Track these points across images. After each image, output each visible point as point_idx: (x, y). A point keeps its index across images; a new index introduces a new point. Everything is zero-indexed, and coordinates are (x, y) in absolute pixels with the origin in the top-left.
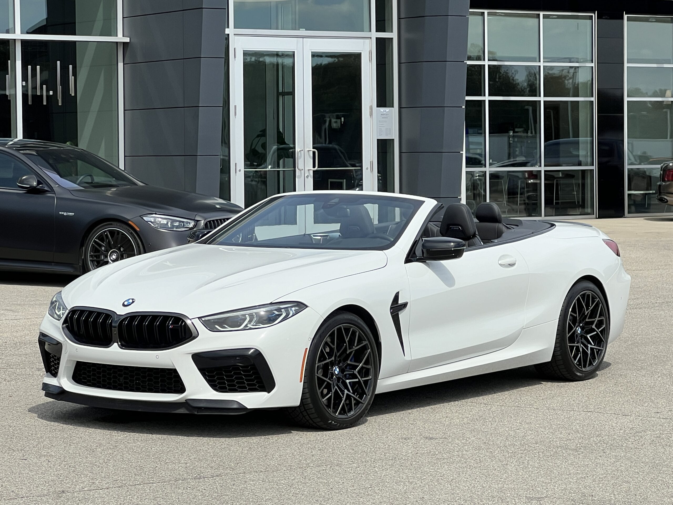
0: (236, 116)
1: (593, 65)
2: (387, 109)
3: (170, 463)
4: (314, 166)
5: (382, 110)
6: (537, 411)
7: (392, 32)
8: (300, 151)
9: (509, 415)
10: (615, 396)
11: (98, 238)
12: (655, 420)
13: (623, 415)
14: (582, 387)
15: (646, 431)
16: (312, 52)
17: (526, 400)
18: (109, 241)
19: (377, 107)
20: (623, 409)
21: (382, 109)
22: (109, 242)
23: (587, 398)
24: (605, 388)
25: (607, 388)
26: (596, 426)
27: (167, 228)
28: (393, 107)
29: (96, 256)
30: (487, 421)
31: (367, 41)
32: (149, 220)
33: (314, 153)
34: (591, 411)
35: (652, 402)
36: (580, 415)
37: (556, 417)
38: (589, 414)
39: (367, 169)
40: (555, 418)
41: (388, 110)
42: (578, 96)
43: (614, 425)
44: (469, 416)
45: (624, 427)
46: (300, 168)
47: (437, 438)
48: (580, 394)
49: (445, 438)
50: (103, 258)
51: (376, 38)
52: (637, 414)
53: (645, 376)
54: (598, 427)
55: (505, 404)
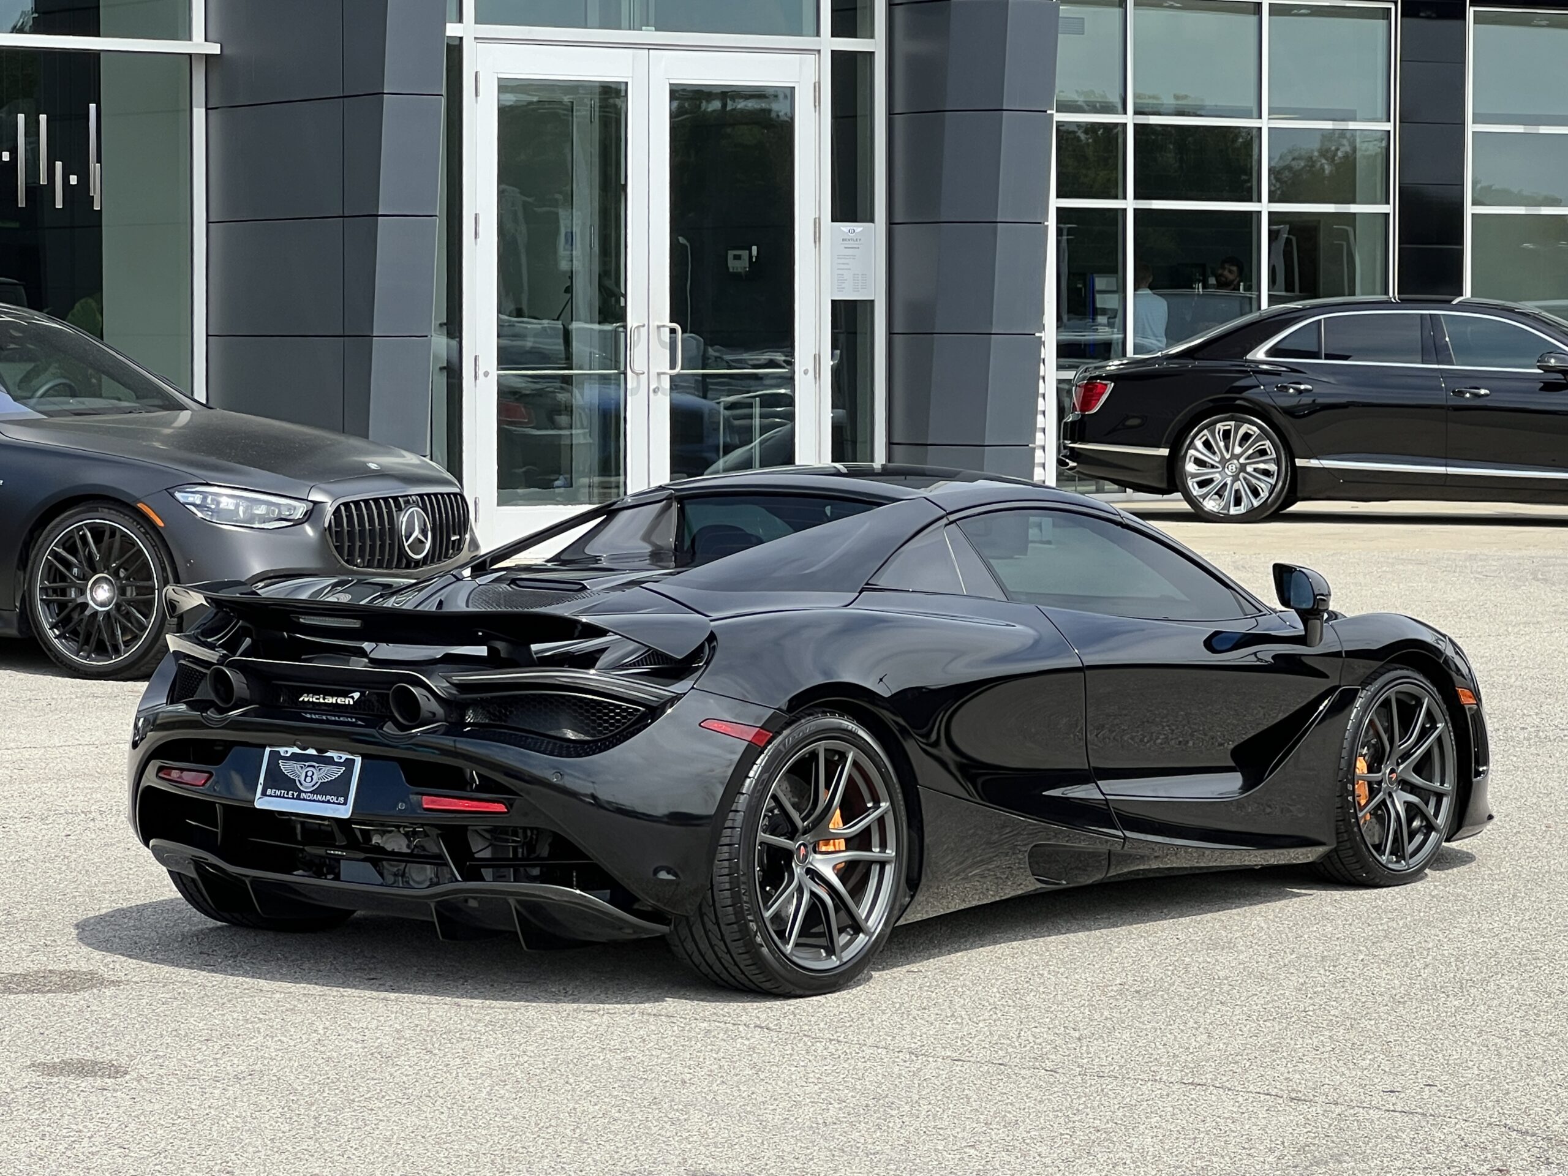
0: (478, 240)
1: (1389, 126)
2: (858, 227)
4: (673, 366)
5: (845, 230)
6: (1052, 1080)
7: (872, 37)
8: (638, 327)
9: (967, 1092)
10: (1286, 1028)
11: (63, 544)
12: (1379, 1119)
13: (1292, 1099)
15: (1342, 1158)
16: (670, 84)
17: (1031, 1039)
18: (90, 552)
19: (833, 221)
20: (1297, 1076)
21: (845, 227)
22: (90, 558)
23: (1205, 1037)
24: (1267, 1003)
25: (1273, 1001)
26: (1202, 1135)
27: (236, 521)
28: (872, 221)
29: (55, 591)
30: (894, 1113)
31: (811, 58)
32: (191, 500)
33: (673, 331)
34: (1203, 1082)
35: (1387, 1053)
36: (1168, 1095)
37: (1096, 1104)
38: (1195, 1093)
39: (806, 372)
40: (1092, 1107)
41: (858, 230)
42: (1354, 202)
43: (1255, 1131)
44: (851, 1094)
45: (1283, 1143)
46: (636, 368)
48: (1191, 1024)
50: (73, 596)
51: (832, 51)
52: (1333, 1096)
53: (1387, 963)
54: (1206, 1139)
55: (967, 1054)
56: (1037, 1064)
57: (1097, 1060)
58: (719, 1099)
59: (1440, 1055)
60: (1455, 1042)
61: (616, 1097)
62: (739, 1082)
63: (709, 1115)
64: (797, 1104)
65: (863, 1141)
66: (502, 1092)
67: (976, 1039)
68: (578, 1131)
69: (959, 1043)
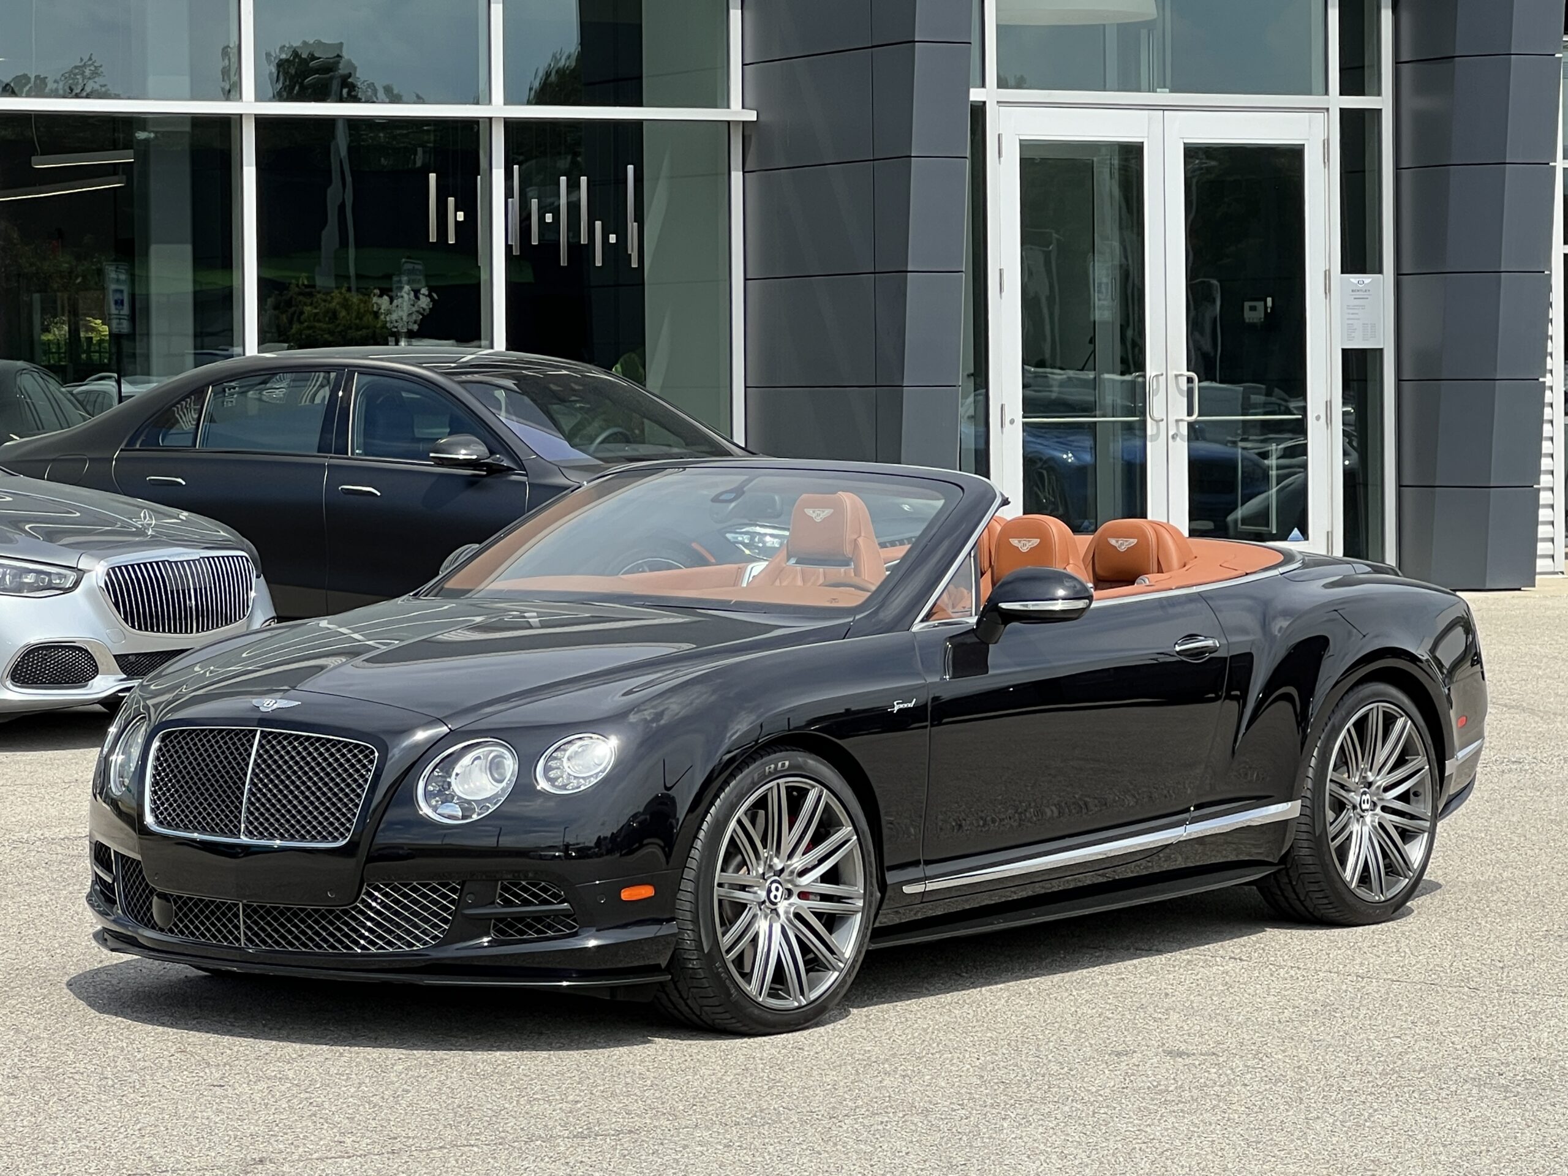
0: (1003, 294)
2: (1367, 279)
3: (541, 1102)
4: (1190, 413)
5: (1355, 281)
6: (1473, 994)
7: (1379, 94)
8: (1157, 376)
9: (1400, 1002)
16: (1185, 144)
17: (1461, 967)
19: (1342, 272)
21: (1354, 278)
28: (1380, 272)
31: (1319, 117)
32: (740, 539)
33: (1190, 380)
39: (1318, 418)
41: (1370, 280)
46: (1157, 416)
47: (1194, 1054)
49: (1214, 1054)
51: (1341, 109)
56: (1463, 984)
57: (1514, 982)
58: (1194, 1005)
61: (1110, 1004)
62: (1213, 994)
63: (1185, 1016)
64: (1259, 1009)
65: (1309, 1033)
66: (1017, 1001)
67: (1414, 968)
68: (1078, 1026)
69: (1400, 969)
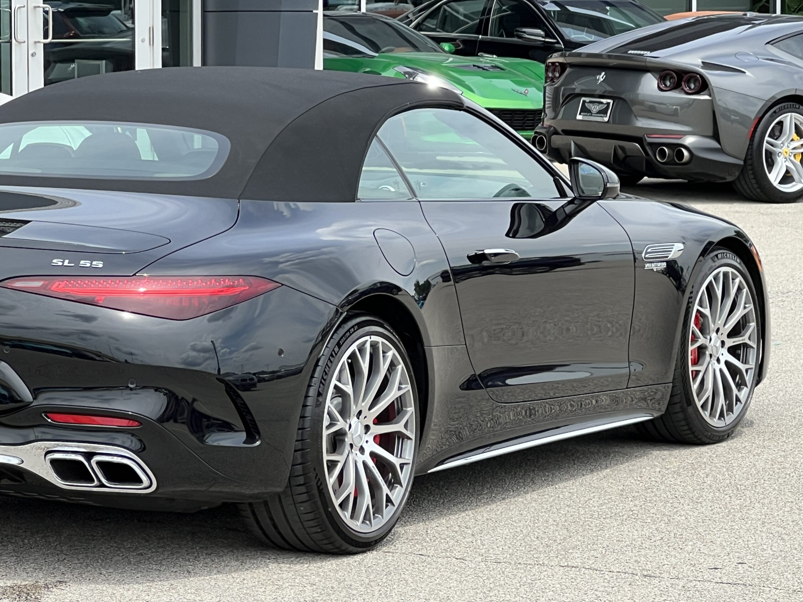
4: (46, 36)
6: (463, 566)
8: (19, 8)
10: (622, 524)
12: (713, 589)
13: (645, 576)
14: (553, 501)
20: (643, 559)
23: (565, 531)
24: (602, 505)
25: (605, 503)
33: (45, 11)
34: (576, 565)
35: (701, 539)
36: (553, 575)
38: (572, 573)
39: (143, 41)
40: (500, 585)
44: (317, 579)
46: (20, 38)
48: (551, 521)
52: (674, 573)
56: (448, 554)
57: (492, 550)
59: (740, 541)
60: (748, 530)
